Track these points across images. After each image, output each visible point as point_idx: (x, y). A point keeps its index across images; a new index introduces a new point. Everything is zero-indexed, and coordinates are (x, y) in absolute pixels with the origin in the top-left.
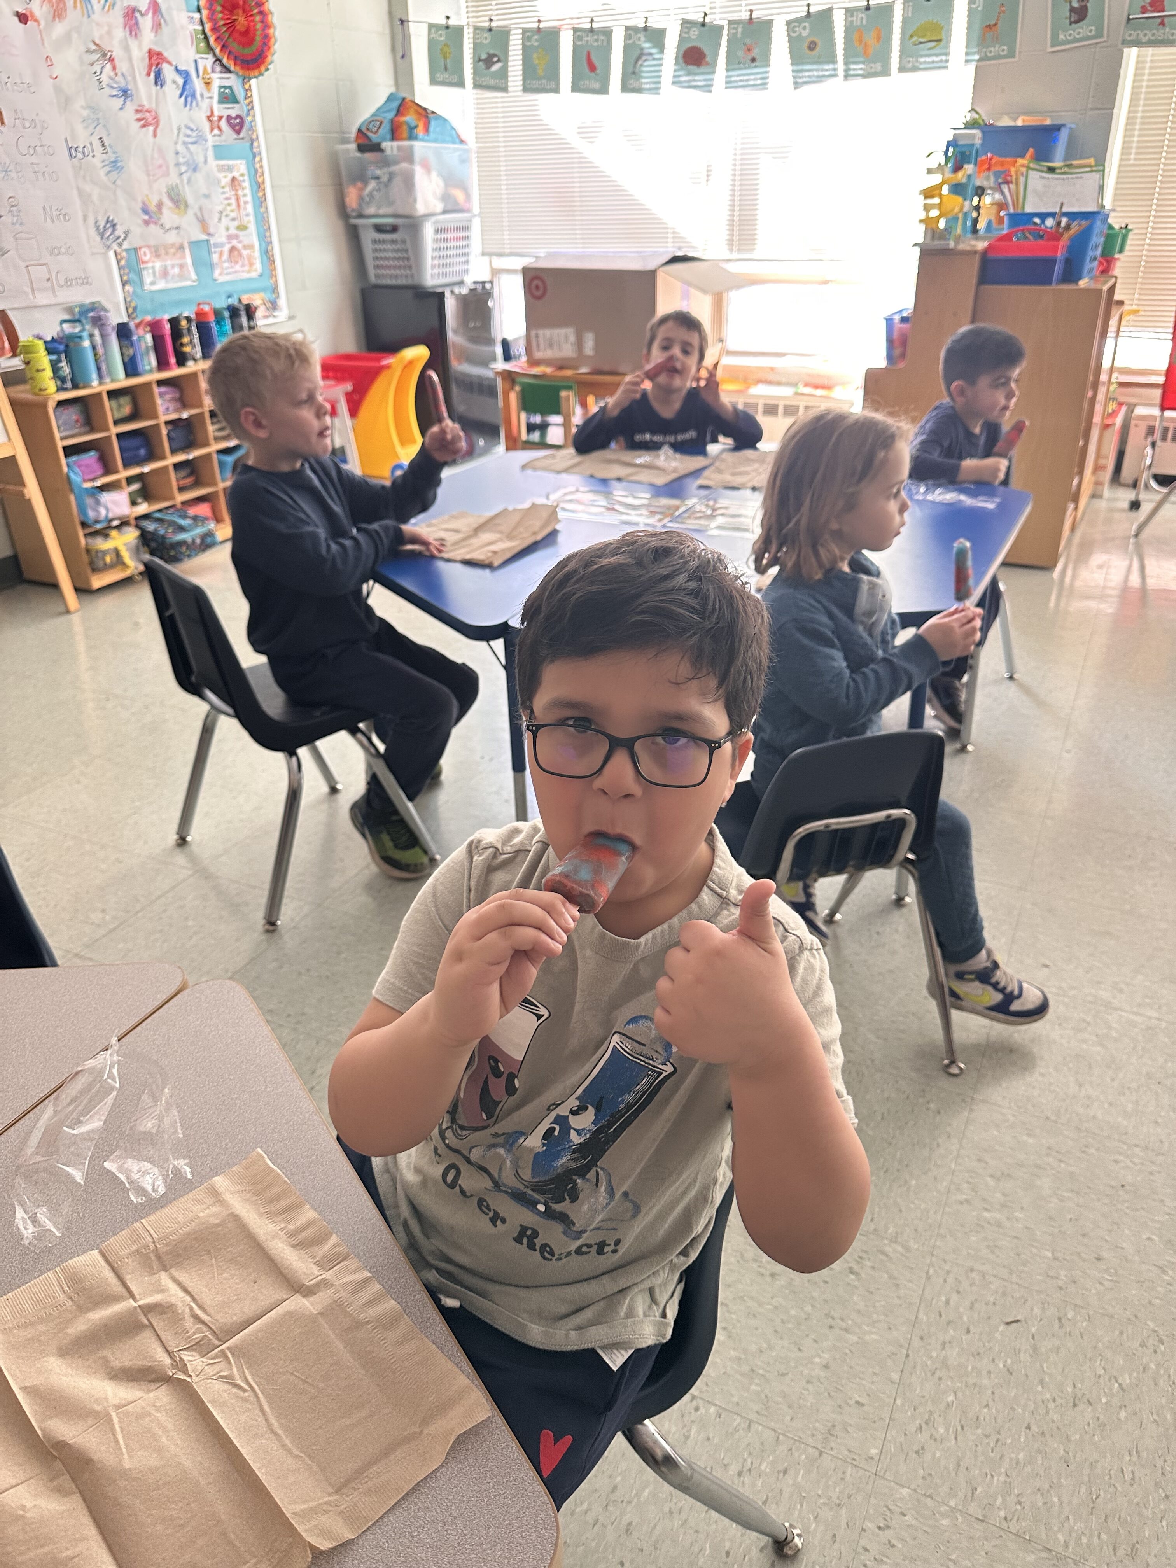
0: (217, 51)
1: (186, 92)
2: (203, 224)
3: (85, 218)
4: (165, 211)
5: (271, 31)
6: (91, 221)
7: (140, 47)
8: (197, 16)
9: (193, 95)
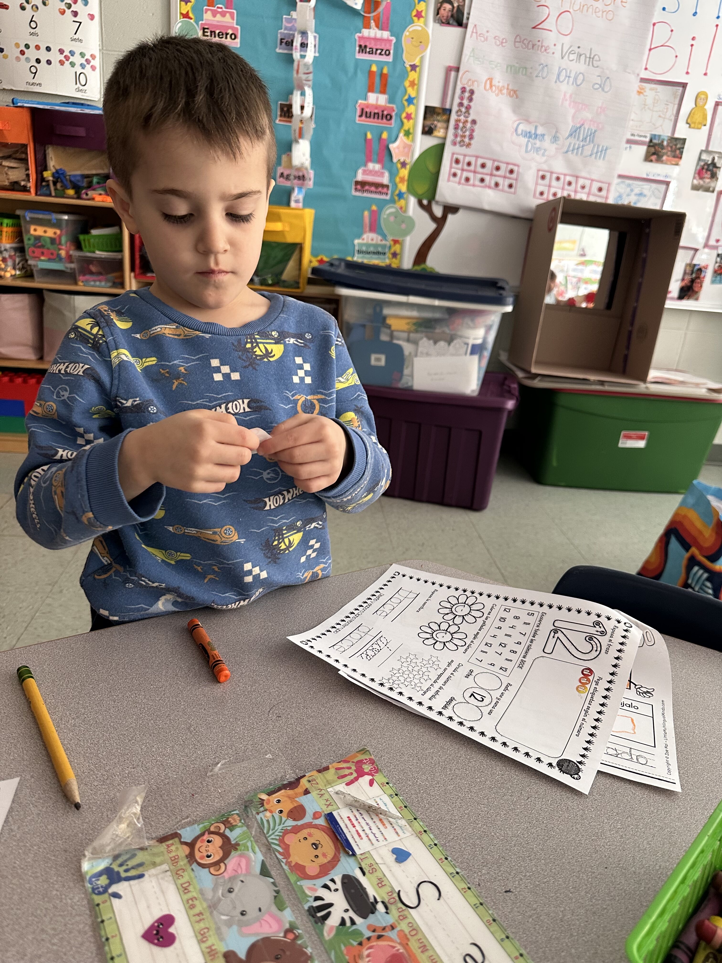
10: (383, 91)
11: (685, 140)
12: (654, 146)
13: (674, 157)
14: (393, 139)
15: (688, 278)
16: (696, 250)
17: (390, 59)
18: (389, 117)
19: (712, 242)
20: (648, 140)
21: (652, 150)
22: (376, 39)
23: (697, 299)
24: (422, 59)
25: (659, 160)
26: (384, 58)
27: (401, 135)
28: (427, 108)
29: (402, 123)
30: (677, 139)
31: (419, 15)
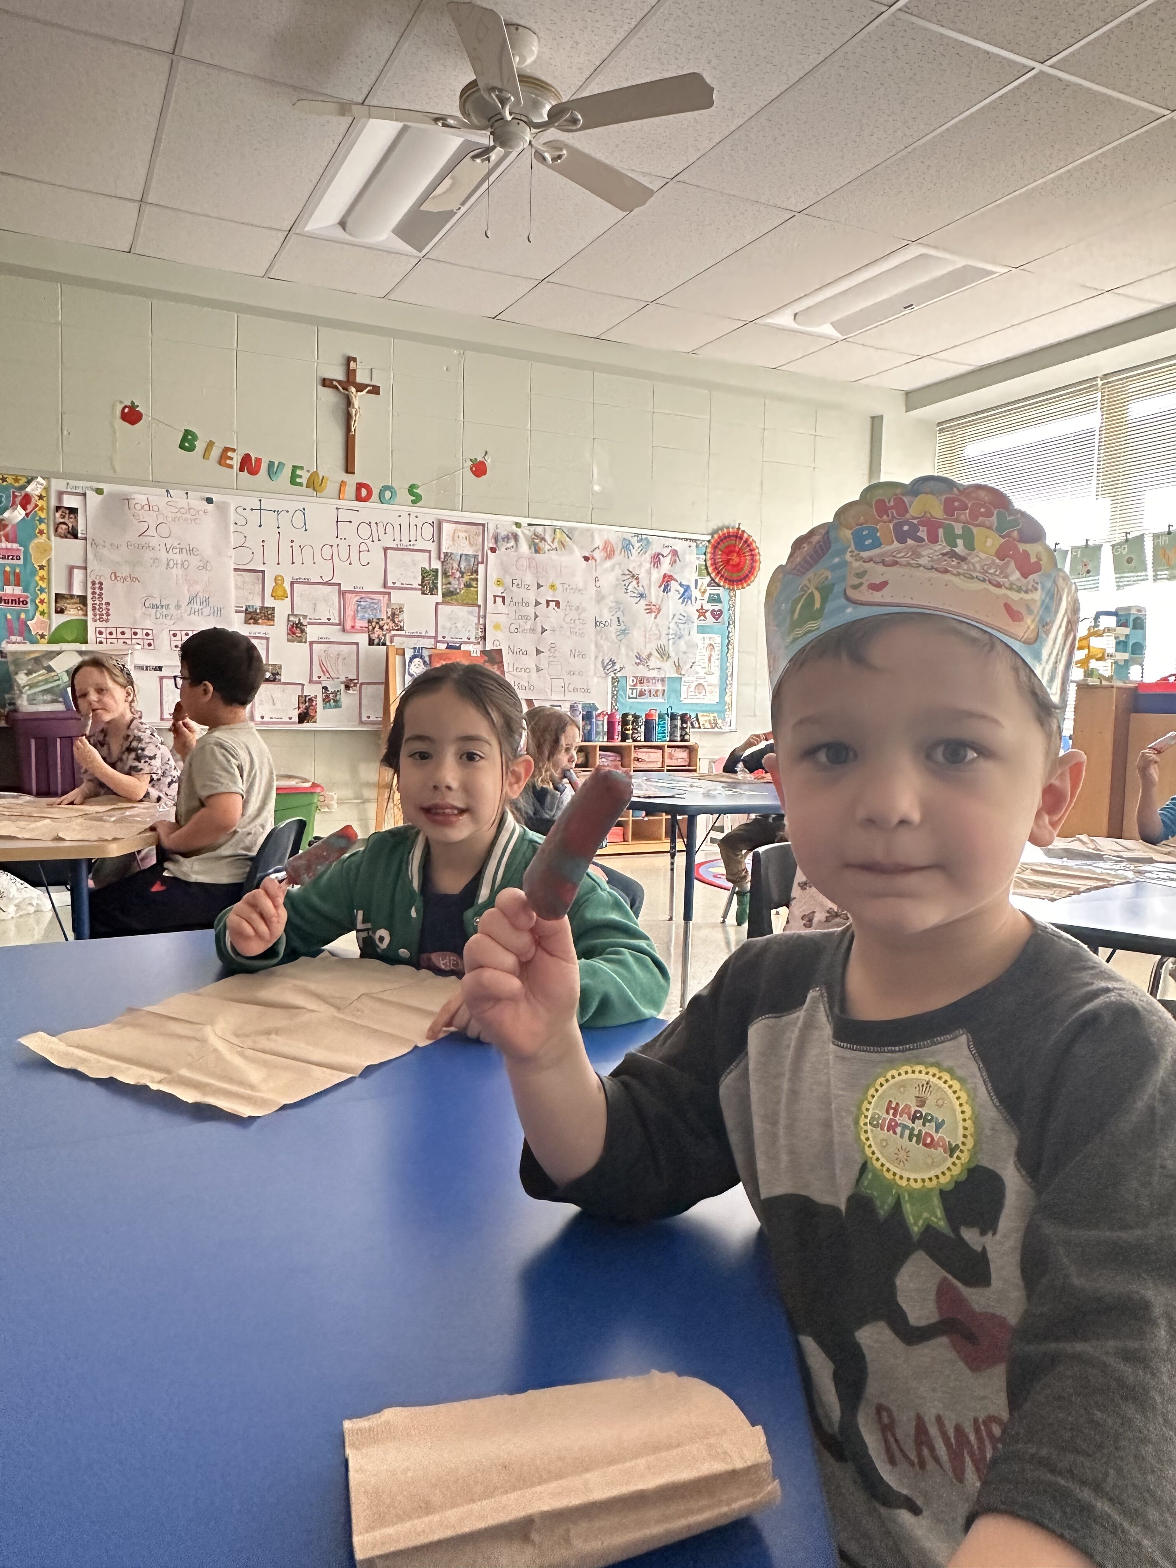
0: (713, 575)
1: (686, 595)
2: (678, 667)
3: (596, 657)
4: (652, 658)
5: (757, 564)
6: (600, 659)
7: (659, 572)
8: (704, 557)
9: (690, 598)
10: (18, 585)
11: (274, 608)
12: (250, 613)
13: (268, 619)
14: (31, 617)
15: (303, 706)
16: (303, 685)
17: (21, 562)
18: (25, 603)
19: (315, 678)
20: (244, 609)
21: (250, 616)
22: (7, 549)
23: (315, 722)
24: (49, 561)
25: (256, 622)
26: (15, 562)
27: (38, 614)
28: (57, 595)
29: (37, 607)
30: (267, 608)
31: (41, 532)
